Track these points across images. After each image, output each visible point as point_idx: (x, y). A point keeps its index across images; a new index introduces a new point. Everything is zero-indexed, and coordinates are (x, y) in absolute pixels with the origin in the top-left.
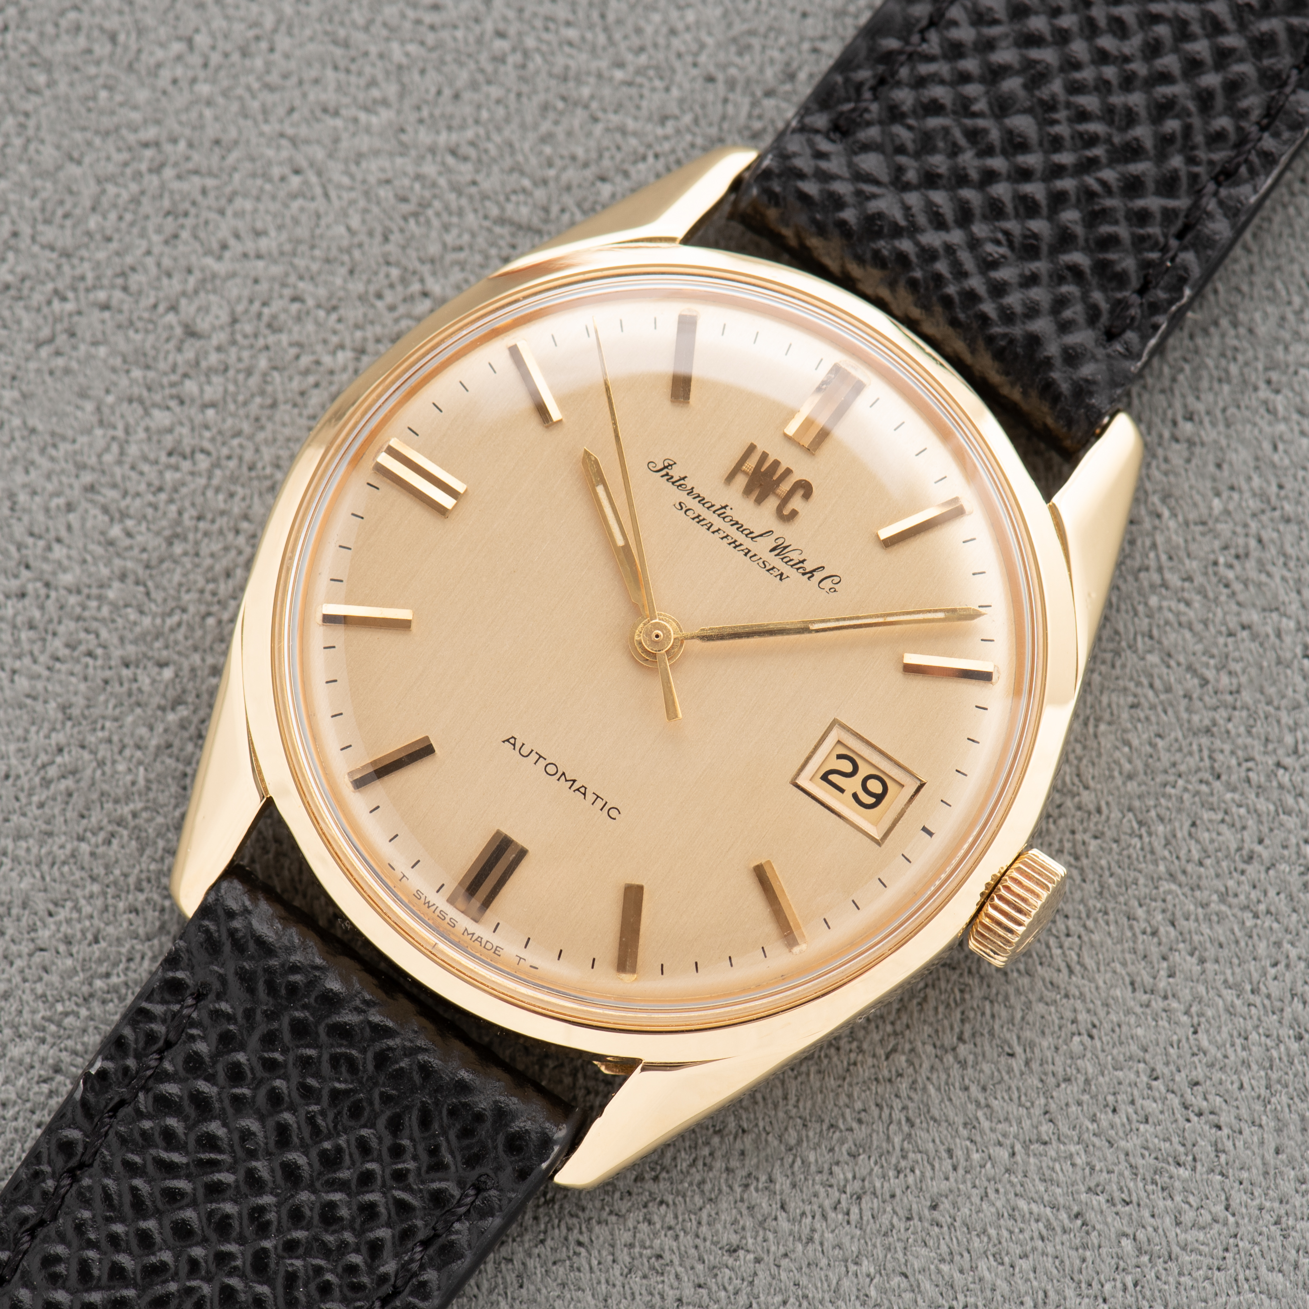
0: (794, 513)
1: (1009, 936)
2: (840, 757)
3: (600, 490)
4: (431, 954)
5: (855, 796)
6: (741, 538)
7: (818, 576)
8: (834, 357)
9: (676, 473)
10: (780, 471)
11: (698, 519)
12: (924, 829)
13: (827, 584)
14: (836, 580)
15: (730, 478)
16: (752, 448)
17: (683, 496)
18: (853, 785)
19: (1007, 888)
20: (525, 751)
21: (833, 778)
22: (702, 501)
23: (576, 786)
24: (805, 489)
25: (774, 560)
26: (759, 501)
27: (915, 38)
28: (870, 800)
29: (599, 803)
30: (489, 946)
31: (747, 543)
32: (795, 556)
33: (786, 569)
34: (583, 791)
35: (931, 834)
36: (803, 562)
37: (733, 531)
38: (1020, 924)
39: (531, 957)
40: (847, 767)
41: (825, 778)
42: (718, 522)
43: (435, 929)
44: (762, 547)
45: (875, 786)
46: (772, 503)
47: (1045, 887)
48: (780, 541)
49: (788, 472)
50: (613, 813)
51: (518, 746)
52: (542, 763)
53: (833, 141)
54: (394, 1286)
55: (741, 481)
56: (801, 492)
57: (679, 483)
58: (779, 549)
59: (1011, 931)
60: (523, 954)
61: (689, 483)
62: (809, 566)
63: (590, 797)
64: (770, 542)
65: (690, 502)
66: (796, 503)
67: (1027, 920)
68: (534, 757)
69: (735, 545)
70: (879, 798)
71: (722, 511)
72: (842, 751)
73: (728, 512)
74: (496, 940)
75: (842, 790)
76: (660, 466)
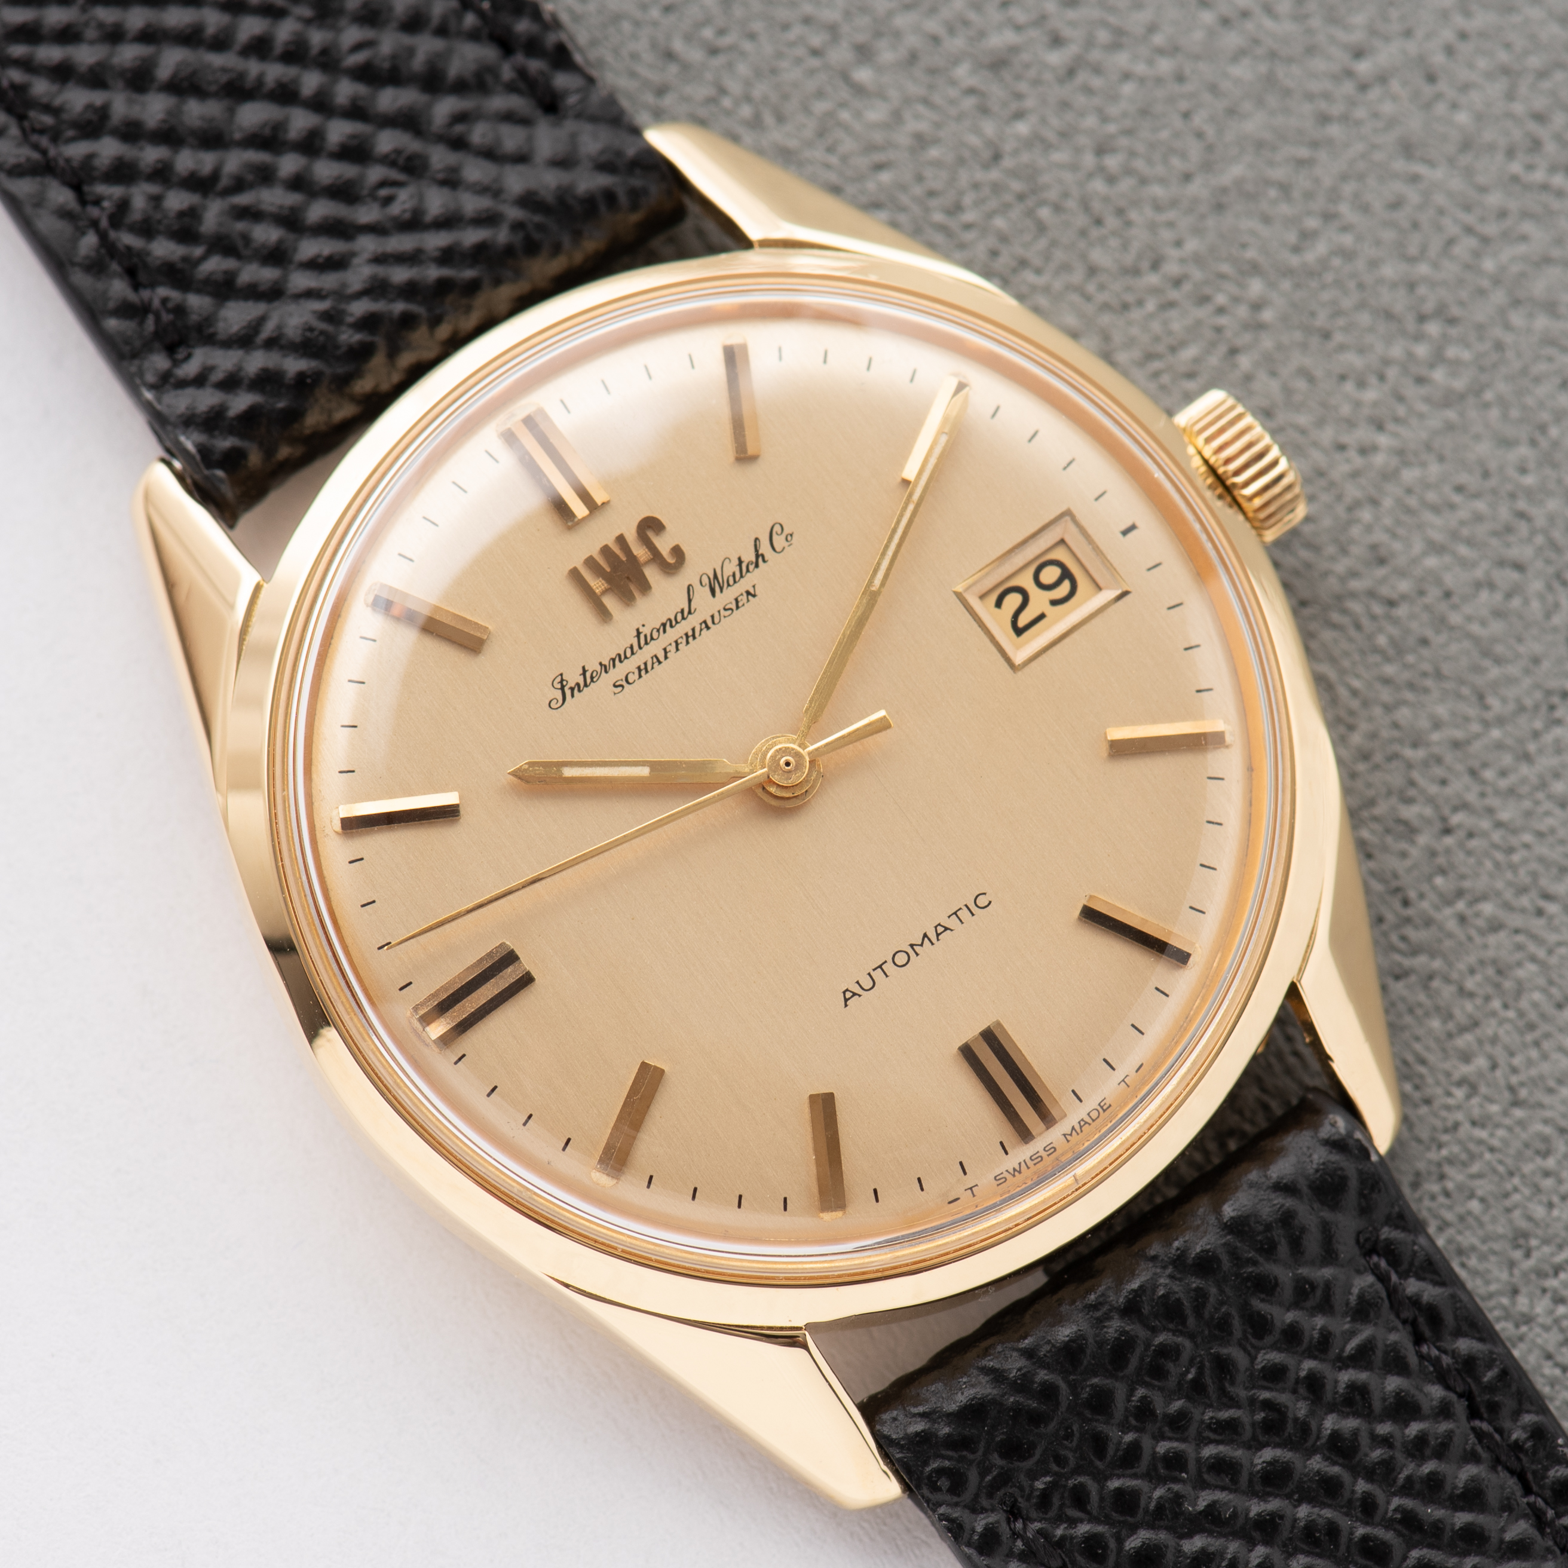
0: (677, 551)
1: (1285, 482)
2: (999, 604)
3: (568, 772)
4: (1102, 1176)
5: (1054, 603)
6: (684, 627)
7: (765, 548)
8: (489, 437)
9: (574, 677)
10: (617, 550)
11: (643, 670)
12: (1125, 533)
13: (779, 541)
14: (777, 528)
15: (604, 614)
16: (575, 574)
17: (606, 680)
18: (1039, 601)
19: (1228, 461)
20: (867, 984)
21: (1022, 621)
22: (621, 658)
23: (932, 935)
24: (650, 526)
25: (727, 596)
26: (645, 587)
27: (94, 212)
28: (1066, 586)
29: (964, 914)
30: (1094, 1115)
31: (694, 621)
32: (731, 568)
33: (744, 585)
34: (941, 930)
35: (1133, 527)
36: (740, 562)
37: (673, 634)
38: (1274, 463)
39: (1126, 1068)
40: (1013, 601)
41: (1019, 631)
42: (655, 648)
43: (1041, 1180)
44: (705, 604)
45: (1050, 575)
46: (651, 573)
47: (1239, 417)
48: (705, 580)
49: (621, 540)
50: (982, 901)
51: (858, 990)
52: (889, 967)
53: (189, 356)
54: (1460, 1396)
55: (610, 602)
56: (651, 534)
57: (588, 678)
58: (715, 584)
59: (1280, 478)
60: (1119, 1075)
61: (593, 666)
62: (749, 556)
63: (953, 922)
64: (702, 594)
65: (618, 673)
66: (664, 544)
67: (1275, 452)
68: (878, 975)
69: (691, 636)
70: (1066, 574)
71: (642, 639)
72: (993, 597)
73: (646, 631)
74: (1091, 1103)
75: (1042, 617)
76: (558, 694)
